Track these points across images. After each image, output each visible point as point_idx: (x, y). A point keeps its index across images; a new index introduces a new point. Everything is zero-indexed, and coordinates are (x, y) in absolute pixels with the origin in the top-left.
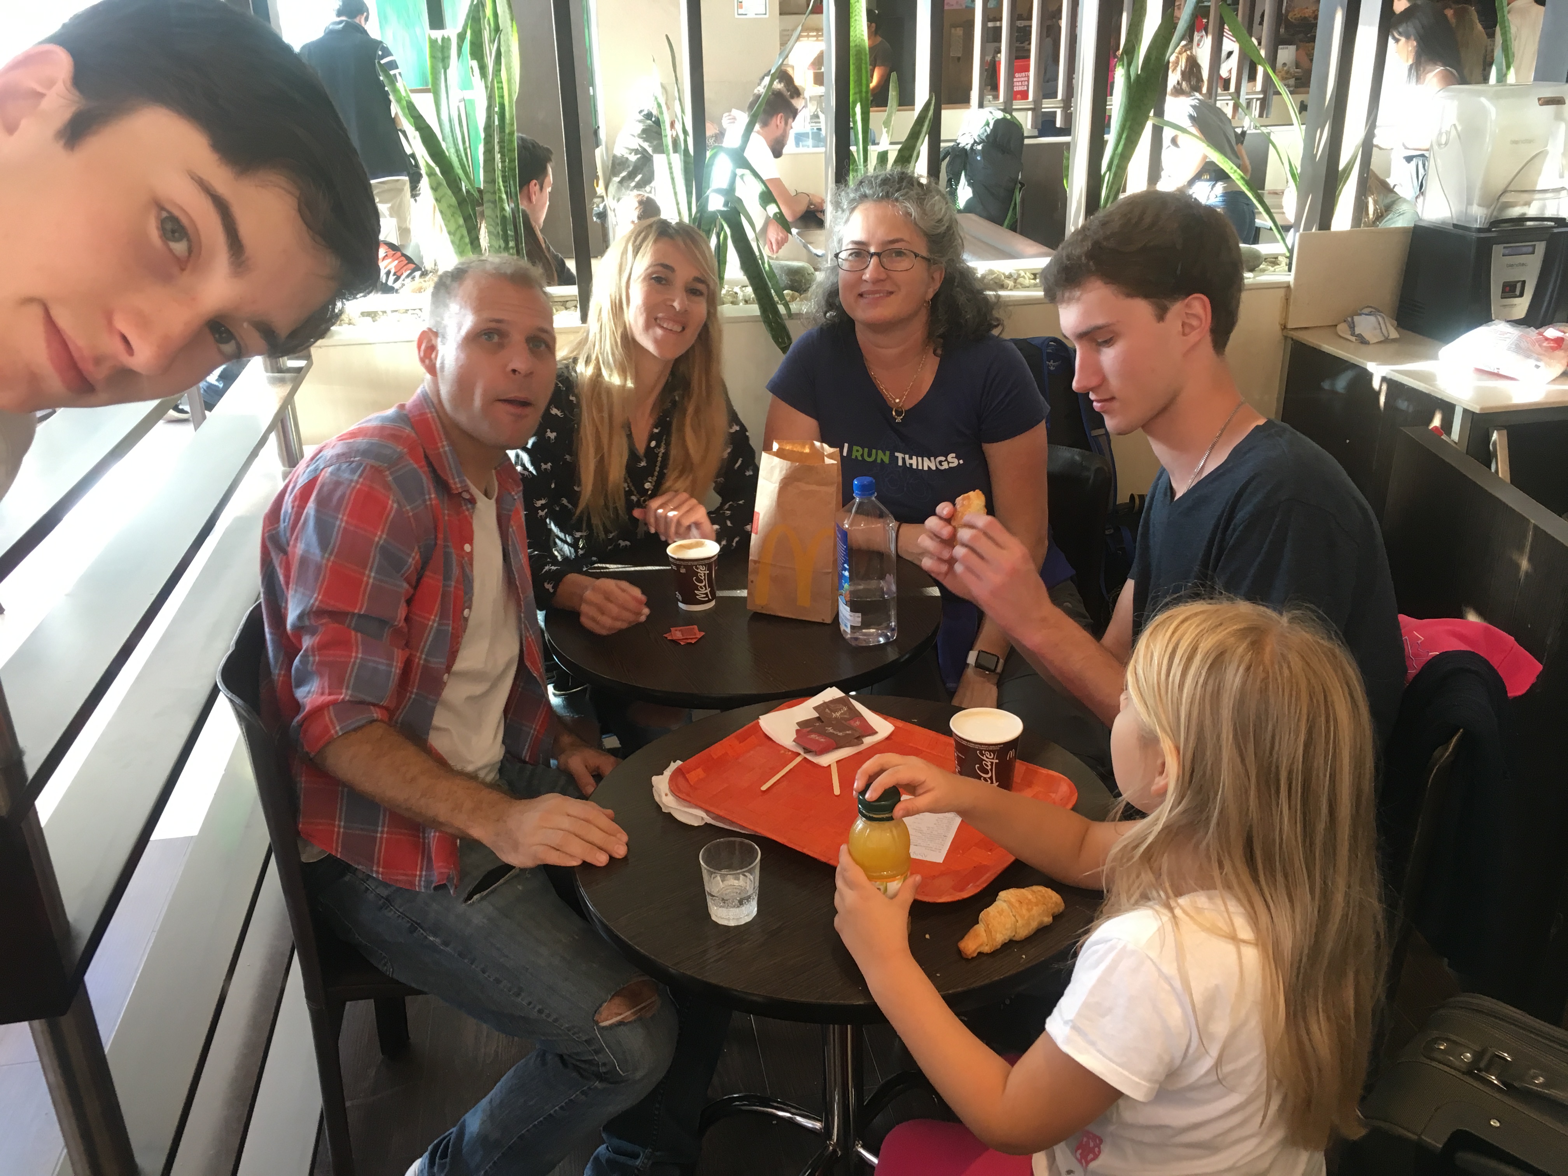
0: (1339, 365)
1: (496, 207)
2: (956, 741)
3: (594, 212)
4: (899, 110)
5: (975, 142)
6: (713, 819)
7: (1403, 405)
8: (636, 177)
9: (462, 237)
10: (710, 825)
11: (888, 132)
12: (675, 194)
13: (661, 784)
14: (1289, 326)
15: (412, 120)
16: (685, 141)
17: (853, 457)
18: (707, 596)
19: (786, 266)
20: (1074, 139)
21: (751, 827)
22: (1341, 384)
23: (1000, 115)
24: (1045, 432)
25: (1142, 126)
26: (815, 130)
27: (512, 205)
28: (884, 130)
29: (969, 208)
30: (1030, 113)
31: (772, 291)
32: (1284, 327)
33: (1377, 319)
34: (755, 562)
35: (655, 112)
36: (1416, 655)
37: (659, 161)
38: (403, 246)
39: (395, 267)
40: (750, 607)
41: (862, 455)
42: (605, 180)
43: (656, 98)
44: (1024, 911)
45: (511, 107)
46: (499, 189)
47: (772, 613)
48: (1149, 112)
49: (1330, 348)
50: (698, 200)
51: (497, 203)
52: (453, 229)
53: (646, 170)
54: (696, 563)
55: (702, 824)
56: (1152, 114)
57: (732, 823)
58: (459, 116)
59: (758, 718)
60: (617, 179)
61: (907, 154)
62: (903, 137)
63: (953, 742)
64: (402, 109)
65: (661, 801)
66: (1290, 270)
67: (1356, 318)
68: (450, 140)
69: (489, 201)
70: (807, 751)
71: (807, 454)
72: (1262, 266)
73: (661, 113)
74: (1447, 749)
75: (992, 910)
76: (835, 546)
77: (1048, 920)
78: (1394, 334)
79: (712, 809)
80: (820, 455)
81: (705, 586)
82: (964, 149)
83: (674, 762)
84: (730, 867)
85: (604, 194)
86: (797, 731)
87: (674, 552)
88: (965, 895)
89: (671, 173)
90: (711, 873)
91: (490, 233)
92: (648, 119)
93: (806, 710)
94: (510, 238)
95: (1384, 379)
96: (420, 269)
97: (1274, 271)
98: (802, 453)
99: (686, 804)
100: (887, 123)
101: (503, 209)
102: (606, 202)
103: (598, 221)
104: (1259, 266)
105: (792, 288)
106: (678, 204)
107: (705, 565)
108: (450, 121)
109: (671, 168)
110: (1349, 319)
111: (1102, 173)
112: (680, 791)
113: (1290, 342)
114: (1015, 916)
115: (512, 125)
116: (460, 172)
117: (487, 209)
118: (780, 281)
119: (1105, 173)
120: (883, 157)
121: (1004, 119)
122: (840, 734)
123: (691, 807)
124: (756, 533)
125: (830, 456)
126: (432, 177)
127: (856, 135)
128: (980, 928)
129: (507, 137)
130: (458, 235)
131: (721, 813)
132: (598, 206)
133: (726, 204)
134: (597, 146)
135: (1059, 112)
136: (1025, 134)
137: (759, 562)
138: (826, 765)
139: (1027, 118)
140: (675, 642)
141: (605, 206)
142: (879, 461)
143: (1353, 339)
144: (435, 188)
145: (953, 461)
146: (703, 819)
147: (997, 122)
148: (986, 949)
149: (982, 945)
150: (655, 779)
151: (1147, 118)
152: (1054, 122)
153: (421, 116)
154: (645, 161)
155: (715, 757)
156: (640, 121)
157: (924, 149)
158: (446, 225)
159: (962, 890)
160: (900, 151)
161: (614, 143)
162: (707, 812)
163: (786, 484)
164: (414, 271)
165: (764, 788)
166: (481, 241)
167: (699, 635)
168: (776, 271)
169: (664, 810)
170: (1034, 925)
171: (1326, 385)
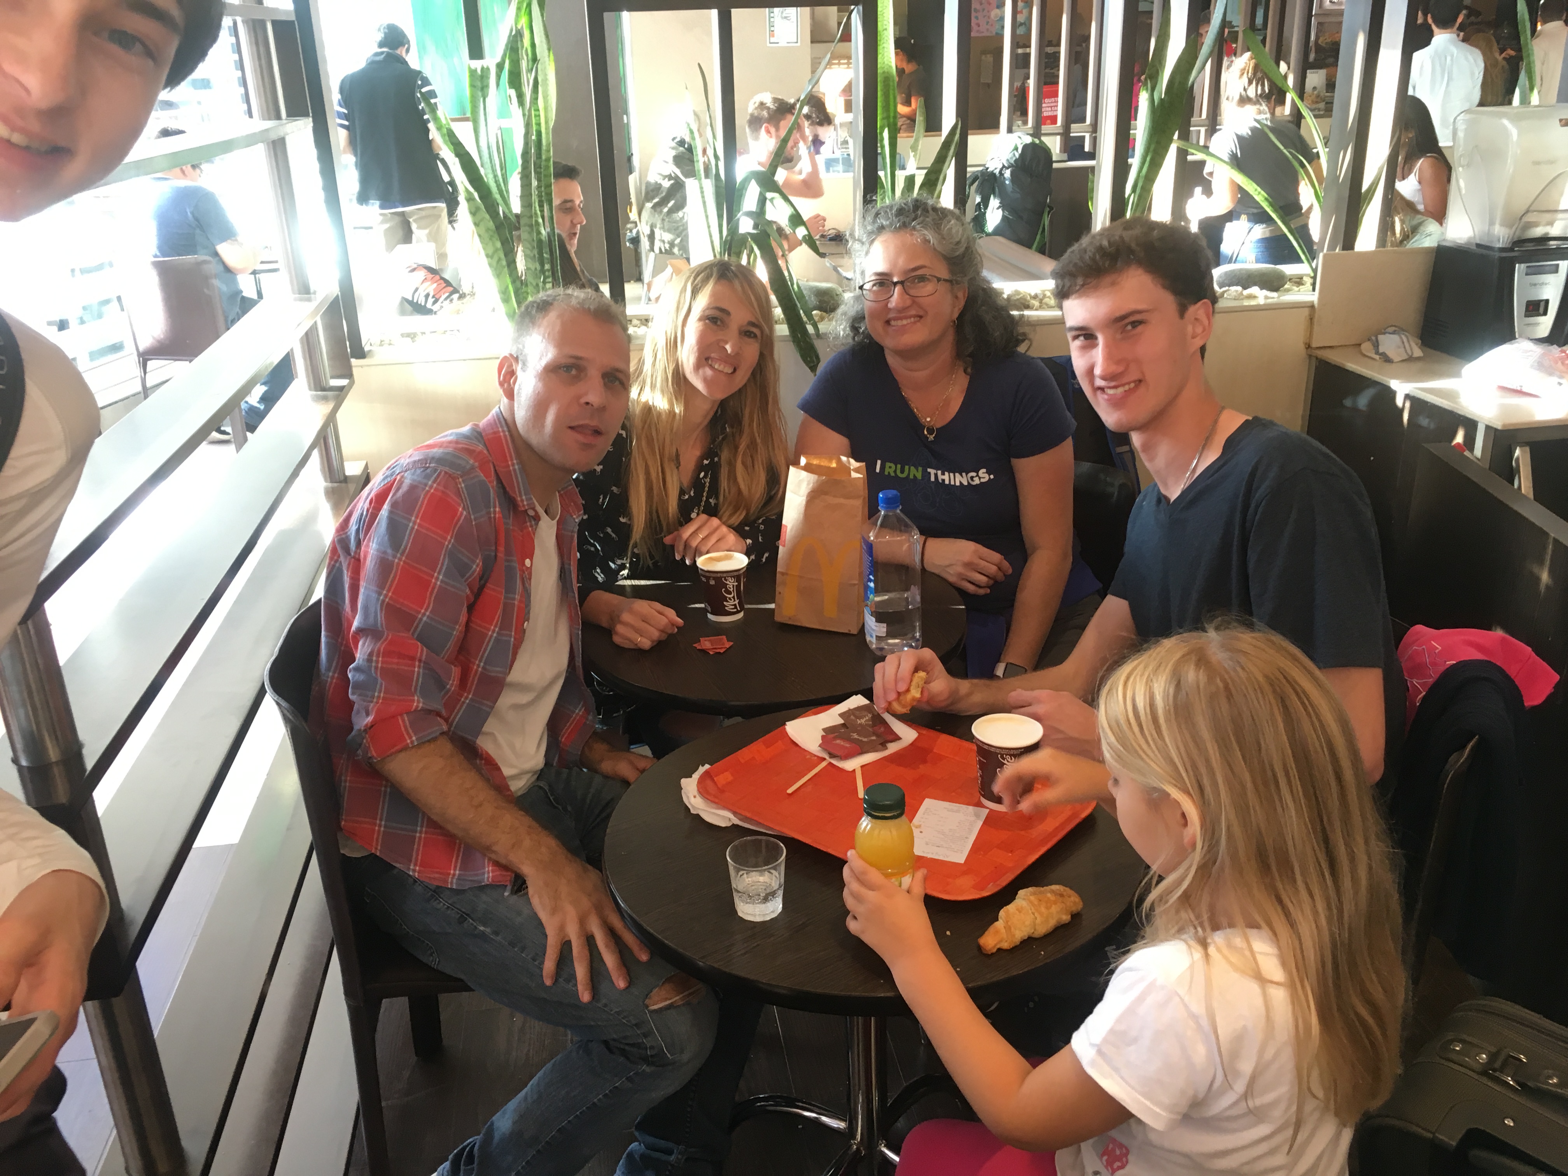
0: (1361, 382)
1: (532, 230)
2: (978, 746)
3: (627, 238)
4: (925, 136)
5: (1004, 166)
6: (740, 820)
7: (1424, 422)
8: (668, 202)
9: (499, 260)
10: (738, 825)
11: (914, 156)
12: (707, 217)
13: (690, 787)
14: (1314, 345)
15: (452, 147)
16: (717, 166)
17: (886, 473)
18: (736, 608)
19: (816, 287)
20: (1098, 163)
21: (777, 828)
22: (1363, 401)
23: (1028, 140)
24: (1072, 449)
25: (1166, 149)
26: (845, 156)
27: (548, 230)
28: (912, 154)
29: (997, 232)
30: (1058, 137)
31: (801, 312)
32: (1308, 346)
33: (1401, 338)
34: (783, 574)
35: (687, 139)
36: (1434, 664)
37: (691, 185)
38: (442, 270)
39: (434, 290)
40: (778, 618)
41: (895, 471)
42: (638, 205)
43: (688, 125)
44: (1043, 909)
45: (547, 133)
46: (536, 214)
47: (799, 624)
48: (1174, 134)
49: (1352, 366)
50: (728, 223)
51: (534, 227)
52: (490, 252)
53: (678, 195)
54: (725, 575)
55: (729, 824)
56: (1176, 136)
57: (758, 824)
58: (498, 142)
59: (785, 724)
60: (649, 205)
61: (933, 177)
62: (929, 161)
63: (975, 748)
64: (443, 136)
65: (690, 803)
66: (1314, 290)
67: (1380, 337)
68: (488, 165)
69: (525, 225)
70: (832, 756)
71: (833, 468)
72: (1286, 286)
73: (693, 138)
74: (1462, 756)
75: (1011, 908)
76: (861, 558)
77: (1066, 918)
78: (1418, 352)
79: (738, 811)
80: (848, 470)
81: (734, 597)
82: (993, 174)
83: (703, 766)
84: (756, 865)
85: (637, 220)
86: (823, 737)
87: (703, 564)
88: (986, 894)
89: (703, 197)
90: (738, 871)
91: (526, 256)
92: (680, 146)
93: (832, 716)
94: (546, 261)
95: (1407, 397)
96: (457, 292)
97: (1299, 291)
98: (829, 468)
99: (714, 805)
100: (914, 148)
101: (539, 233)
102: (639, 227)
103: (631, 246)
104: (1283, 286)
105: (820, 309)
106: (709, 227)
107: (734, 577)
108: (489, 148)
109: (702, 192)
110: (1374, 338)
111: (1126, 196)
112: (708, 793)
113: (1314, 360)
114: (1033, 914)
115: (548, 151)
116: (497, 196)
117: (524, 233)
118: (809, 302)
119: (1130, 196)
120: (910, 181)
121: (1033, 144)
122: (865, 740)
123: (718, 809)
124: (784, 546)
125: (857, 470)
126: (471, 202)
127: (884, 159)
128: (999, 924)
129: (543, 163)
130: (496, 258)
131: (749, 815)
132: (631, 231)
133: (756, 226)
134: (631, 173)
135: (1087, 136)
136: (1054, 159)
137: (787, 574)
138: (851, 770)
139: (1056, 142)
140: (704, 652)
141: (638, 232)
142: (911, 477)
143: (1377, 357)
144: (474, 213)
145: (984, 476)
146: (730, 820)
147: (1026, 147)
148: (1005, 945)
149: (1001, 941)
150: (684, 781)
151: (1171, 141)
152: (1083, 147)
153: (460, 144)
154: (678, 187)
155: (742, 761)
156: (673, 148)
157: (950, 172)
158: (484, 249)
159: (982, 889)
160: (926, 174)
161: (647, 170)
162: (735, 813)
163: (814, 497)
164: (452, 293)
165: (790, 791)
166: (518, 264)
167: (728, 645)
168: (805, 292)
169: (693, 811)
170: (1052, 923)
171: (1348, 402)
